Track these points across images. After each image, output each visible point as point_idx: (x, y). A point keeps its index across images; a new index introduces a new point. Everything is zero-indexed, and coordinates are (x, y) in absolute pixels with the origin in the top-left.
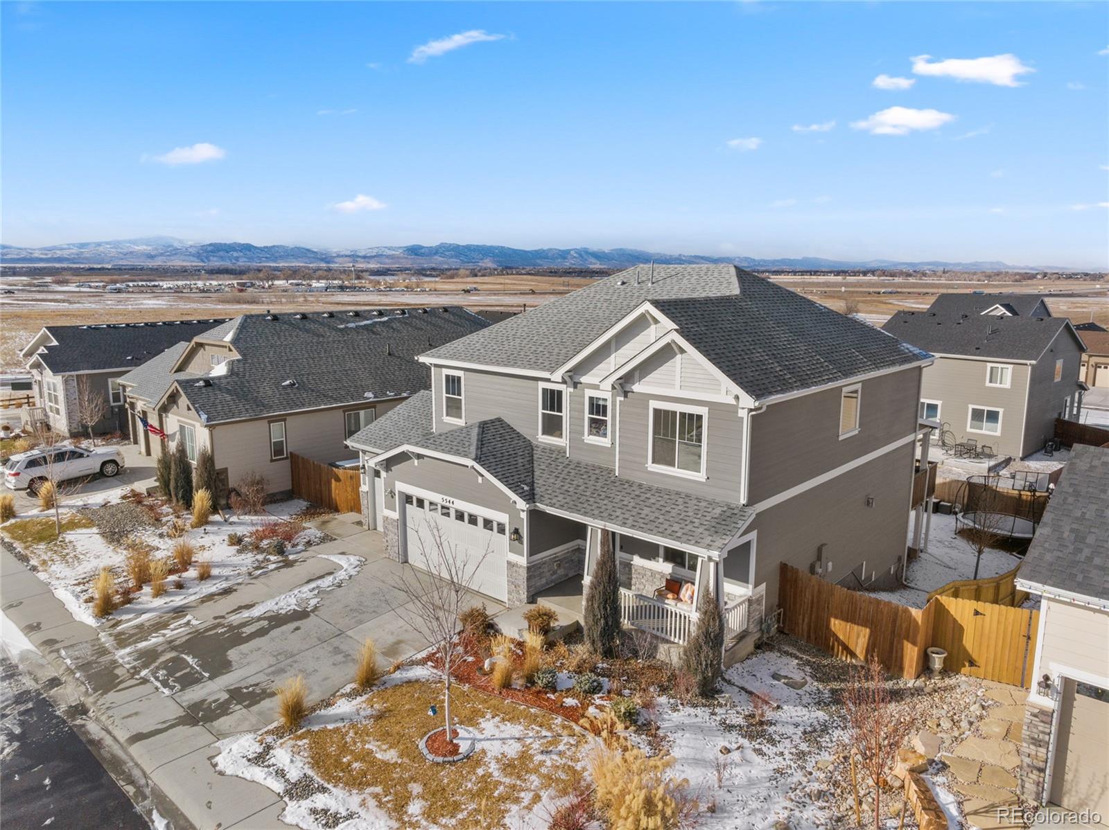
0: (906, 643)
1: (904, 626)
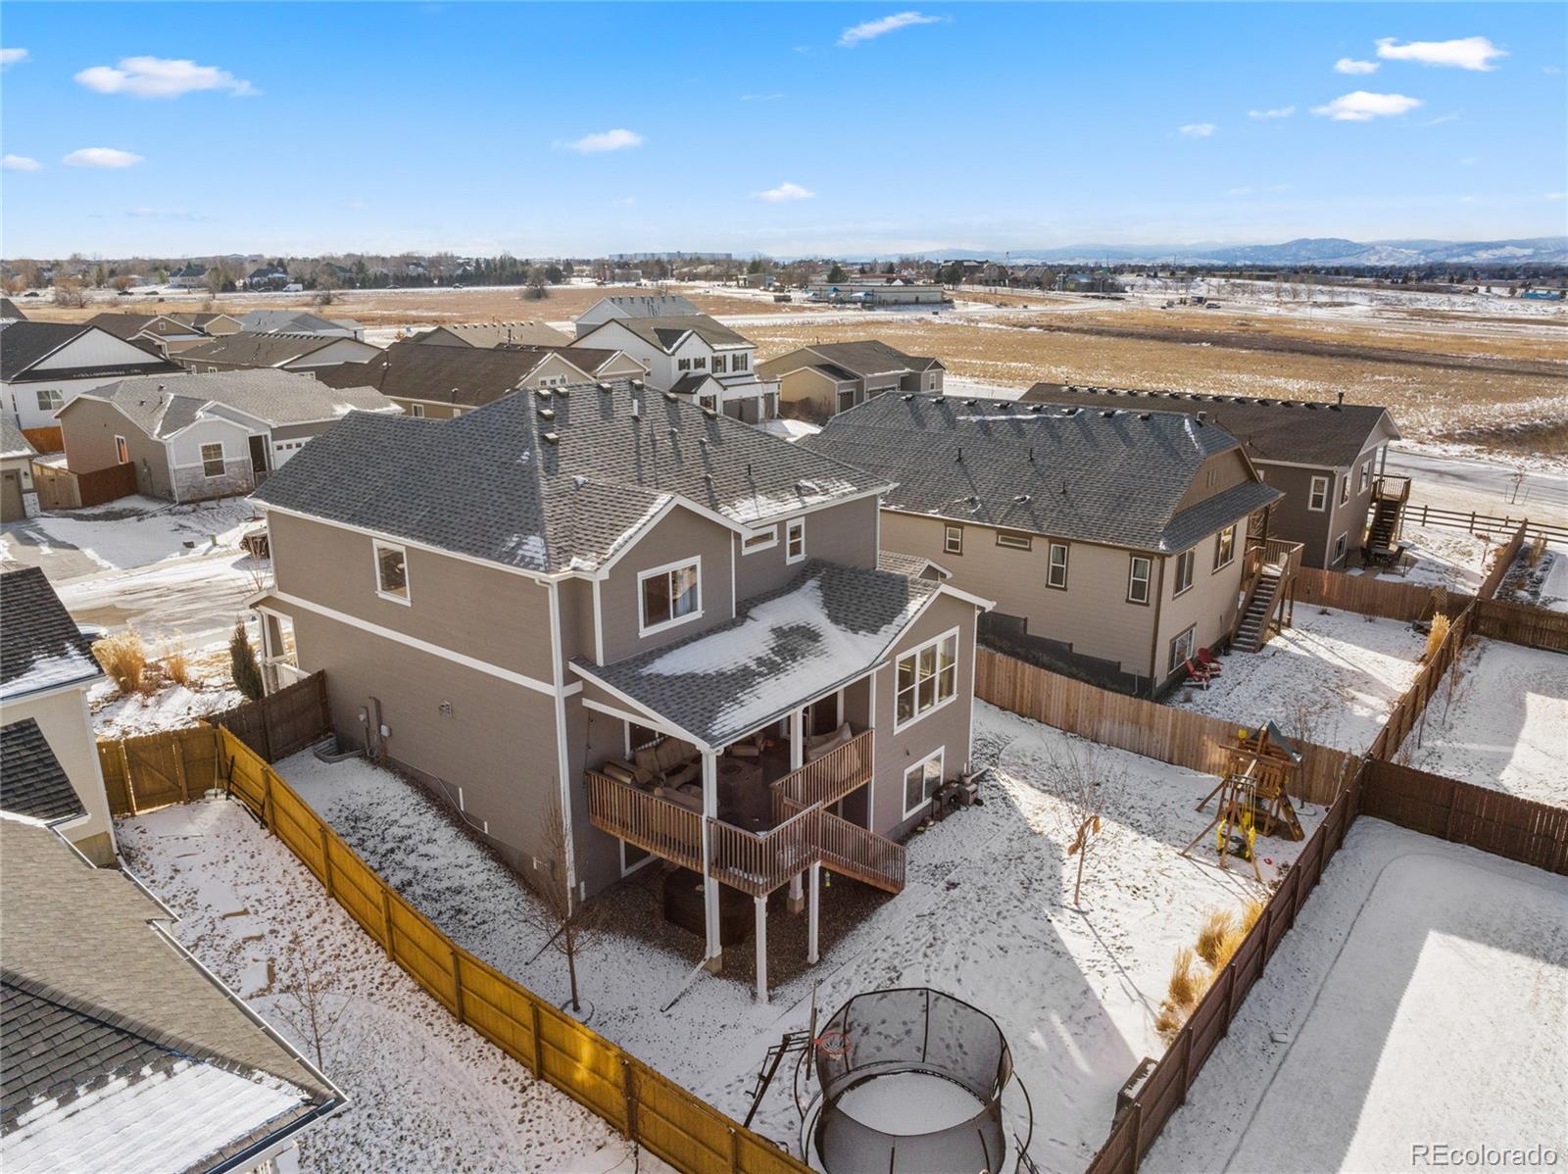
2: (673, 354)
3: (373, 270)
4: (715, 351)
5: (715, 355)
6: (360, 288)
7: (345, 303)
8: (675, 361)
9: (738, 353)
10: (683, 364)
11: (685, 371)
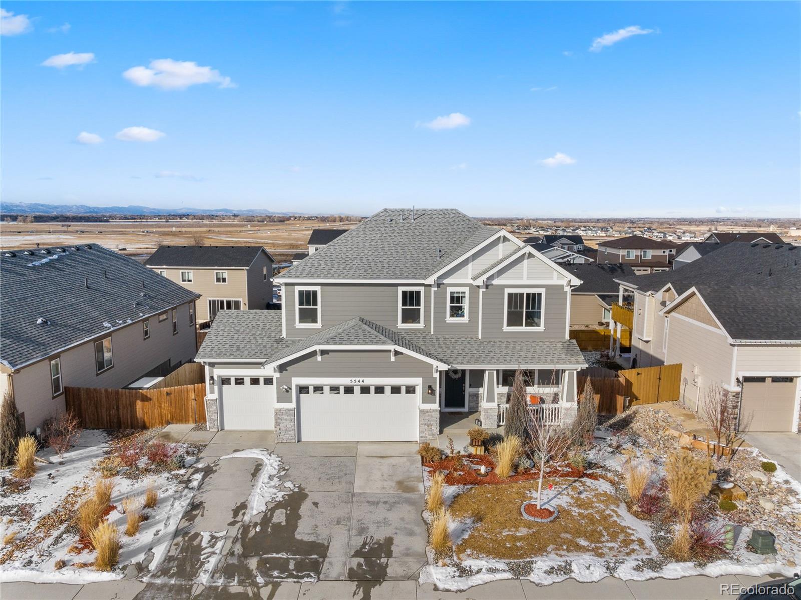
0: (617, 396)
1: (617, 388)
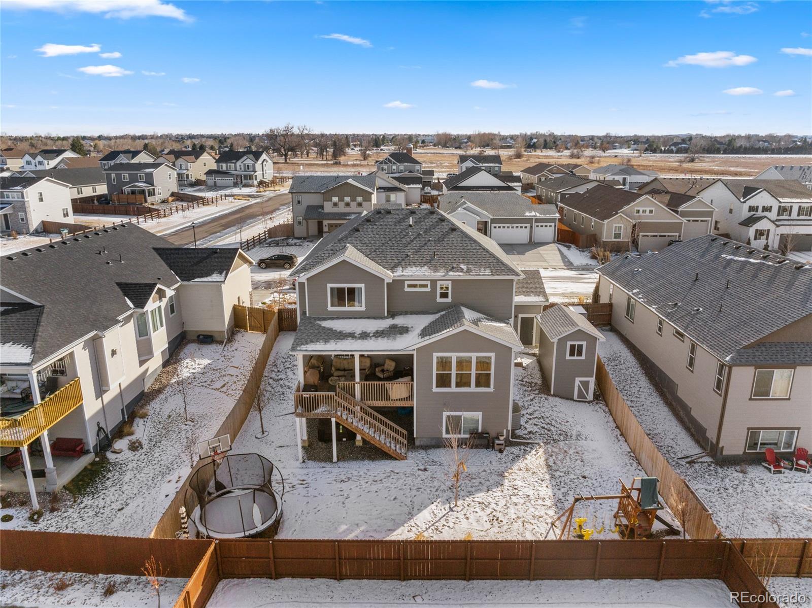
2: (745, 202)
3: (738, 144)
4: (780, 202)
5: (780, 204)
6: (723, 154)
7: (702, 161)
8: (746, 207)
9: (803, 205)
10: (751, 209)
11: (752, 213)
